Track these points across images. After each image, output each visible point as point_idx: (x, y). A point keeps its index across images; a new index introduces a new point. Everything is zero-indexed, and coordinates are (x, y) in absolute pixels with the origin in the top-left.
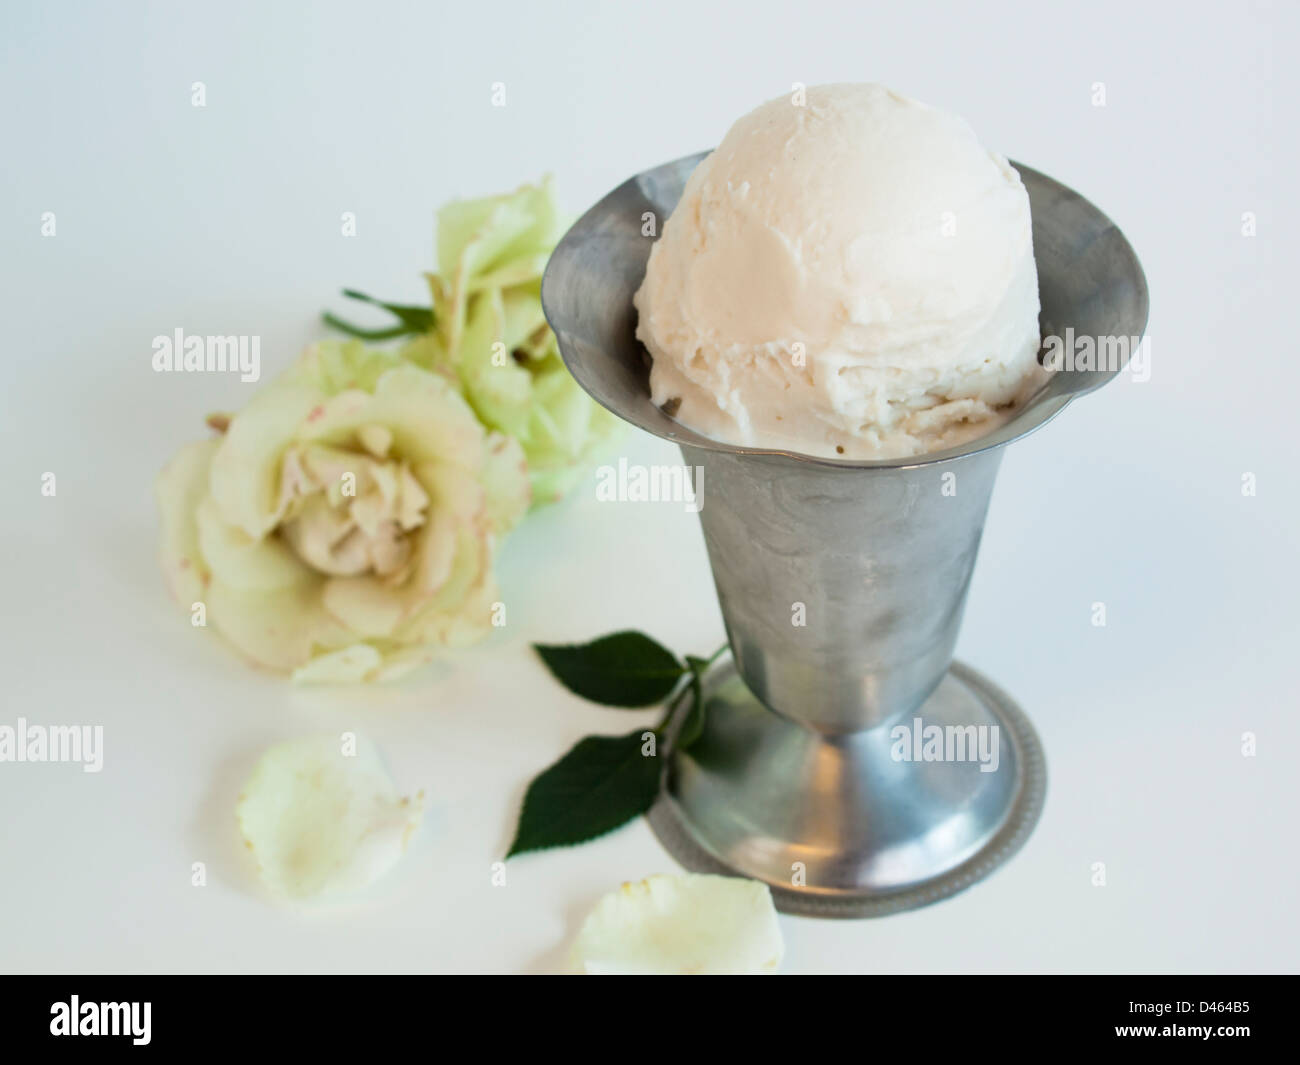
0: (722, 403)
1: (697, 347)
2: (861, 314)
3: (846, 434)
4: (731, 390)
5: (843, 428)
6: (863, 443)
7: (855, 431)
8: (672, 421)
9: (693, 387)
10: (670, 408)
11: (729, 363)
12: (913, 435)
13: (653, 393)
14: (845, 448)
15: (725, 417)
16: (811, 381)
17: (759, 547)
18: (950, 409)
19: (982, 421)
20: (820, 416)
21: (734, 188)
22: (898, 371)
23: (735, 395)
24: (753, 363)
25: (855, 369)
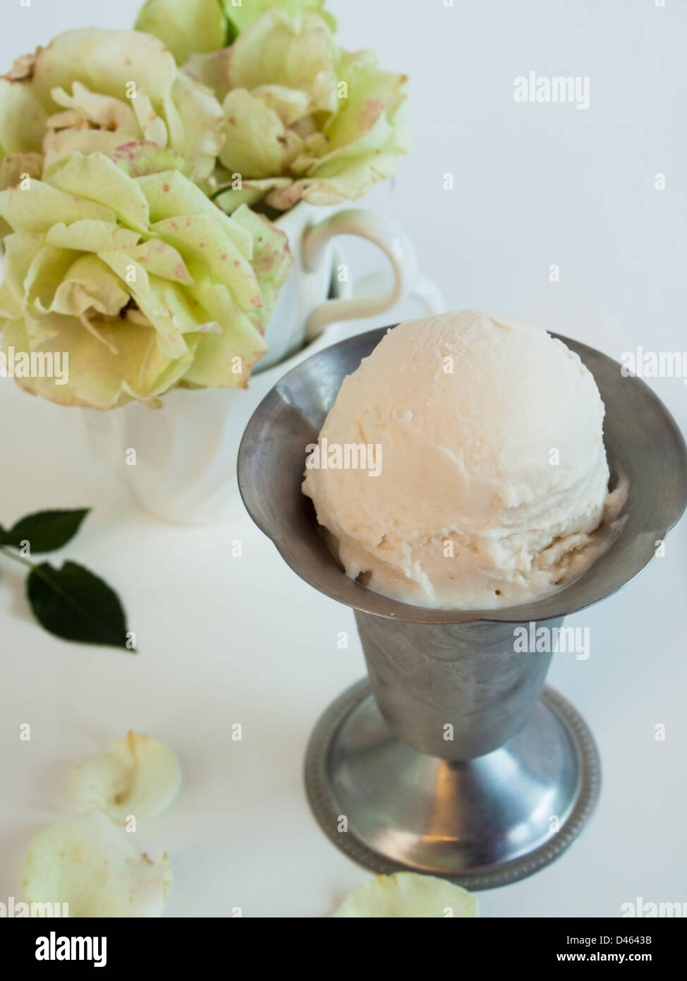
0: (408, 574)
1: (382, 535)
2: (512, 499)
3: (502, 582)
4: (413, 563)
5: (501, 578)
6: (515, 586)
7: (510, 579)
8: (366, 590)
9: (380, 562)
10: (363, 578)
11: (410, 544)
12: (545, 570)
13: (346, 569)
14: (501, 590)
15: (411, 583)
16: (475, 549)
17: (427, 658)
18: (566, 545)
19: (585, 546)
20: (483, 573)
21: (399, 416)
22: (535, 531)
23: (417, 567)
24: (429, 541)
25: (508, 537)
